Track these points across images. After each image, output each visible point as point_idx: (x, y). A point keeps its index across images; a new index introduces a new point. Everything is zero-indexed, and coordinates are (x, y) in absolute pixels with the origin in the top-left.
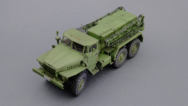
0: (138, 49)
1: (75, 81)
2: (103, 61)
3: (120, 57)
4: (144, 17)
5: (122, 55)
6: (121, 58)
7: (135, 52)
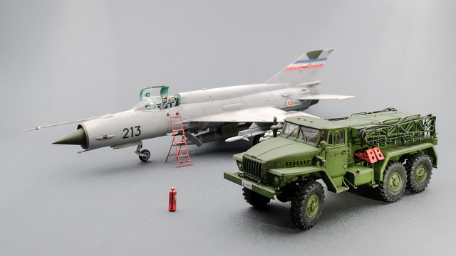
0: (428, 178)
1: (299, 191)
2: (358, 172)
3: (391, 180)
4: (435, 117)
5: (395, 176)
6: (393, 182)
7: (422, 181)
